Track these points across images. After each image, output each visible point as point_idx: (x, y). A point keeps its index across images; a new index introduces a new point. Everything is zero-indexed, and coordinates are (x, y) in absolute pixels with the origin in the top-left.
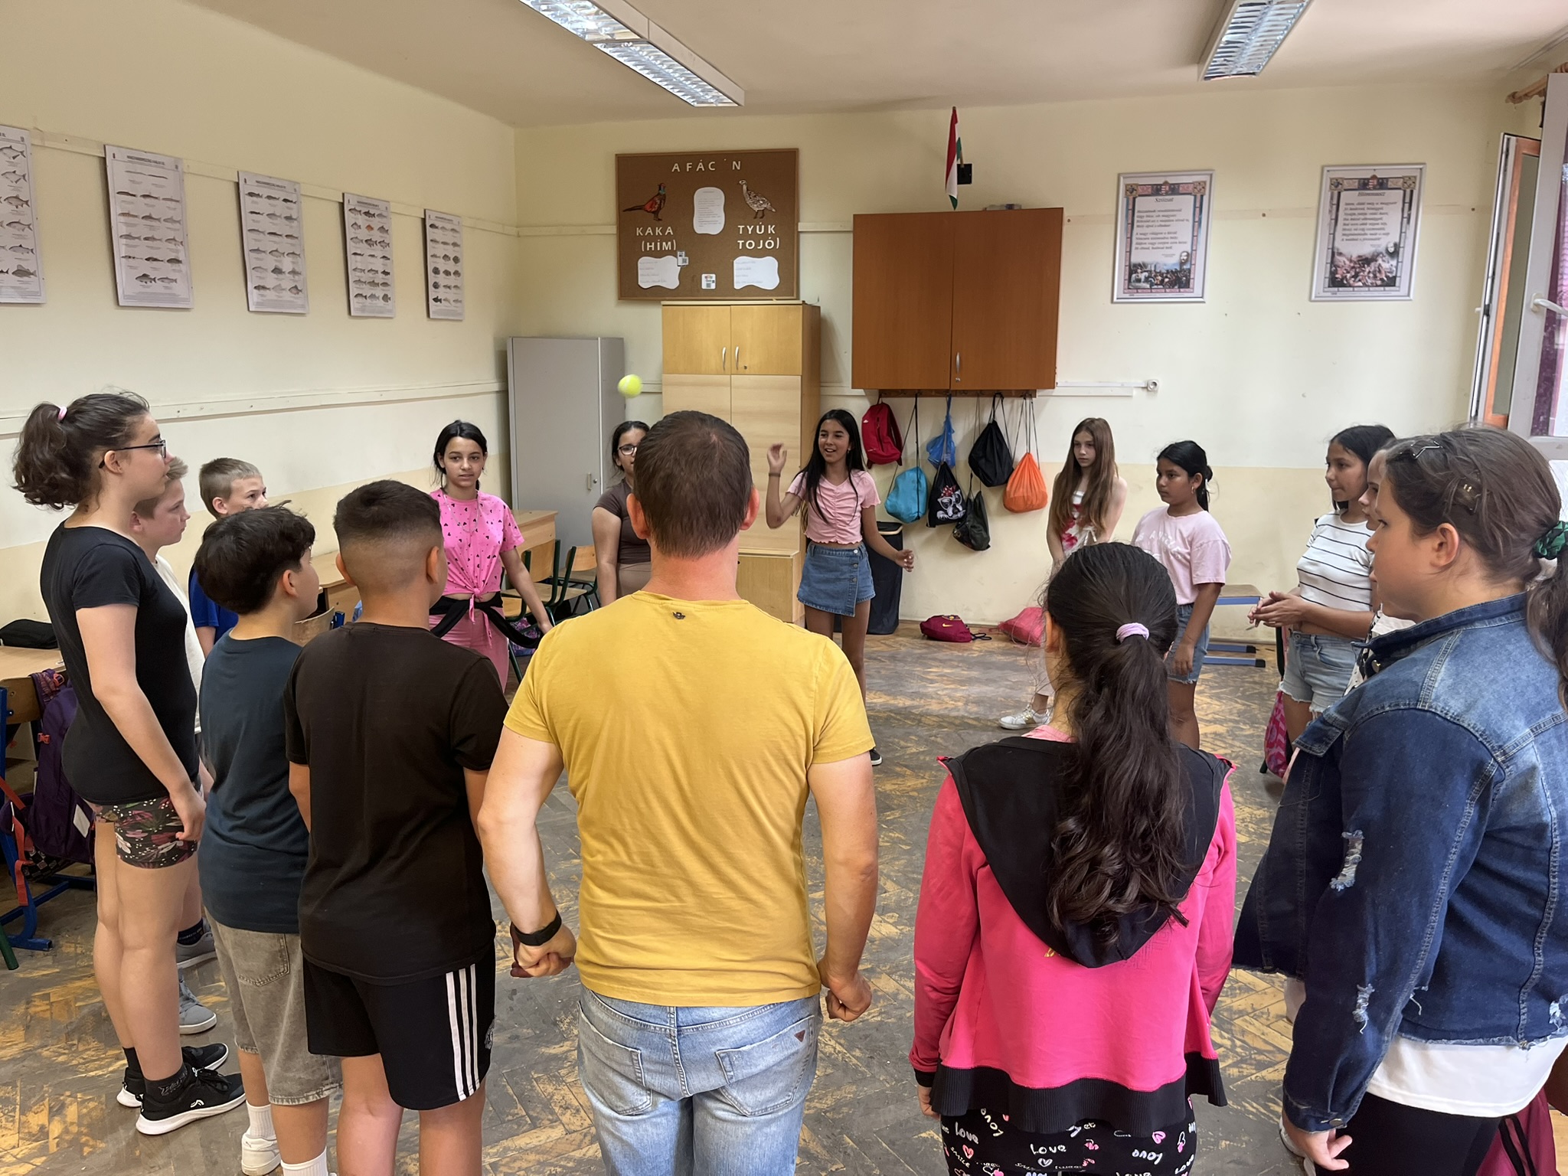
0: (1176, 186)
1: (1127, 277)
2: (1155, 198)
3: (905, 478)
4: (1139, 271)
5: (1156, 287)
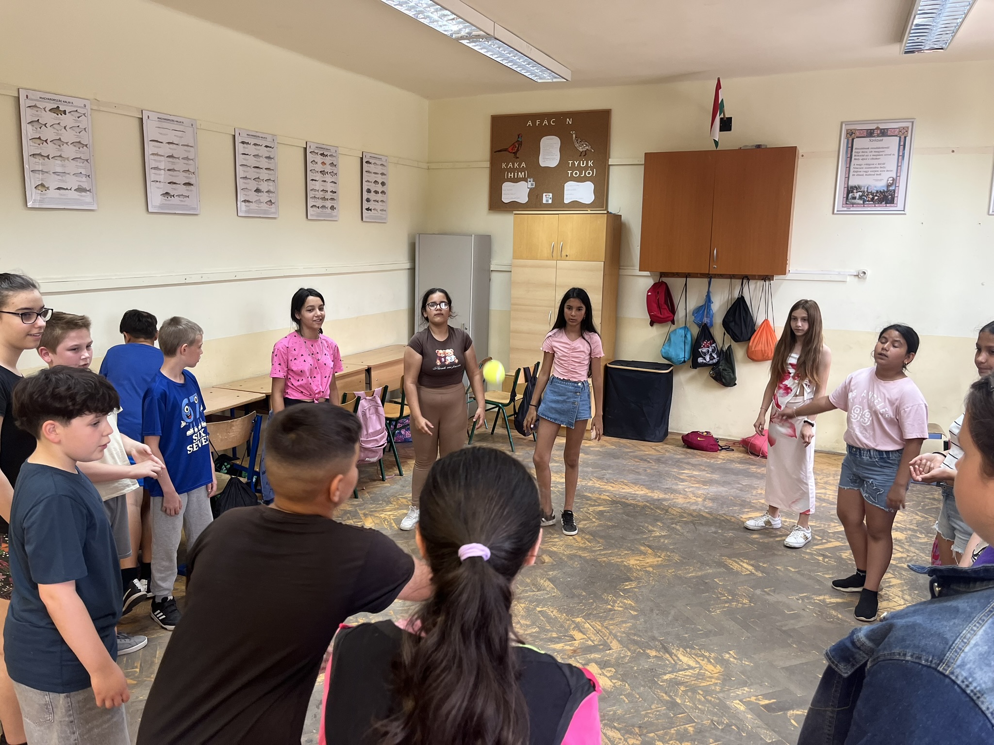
0: (886, 130)
1: (845, 196)
2: (868, 139)
3: (676, 334)
4: (855, 191)
5: (867, 203)
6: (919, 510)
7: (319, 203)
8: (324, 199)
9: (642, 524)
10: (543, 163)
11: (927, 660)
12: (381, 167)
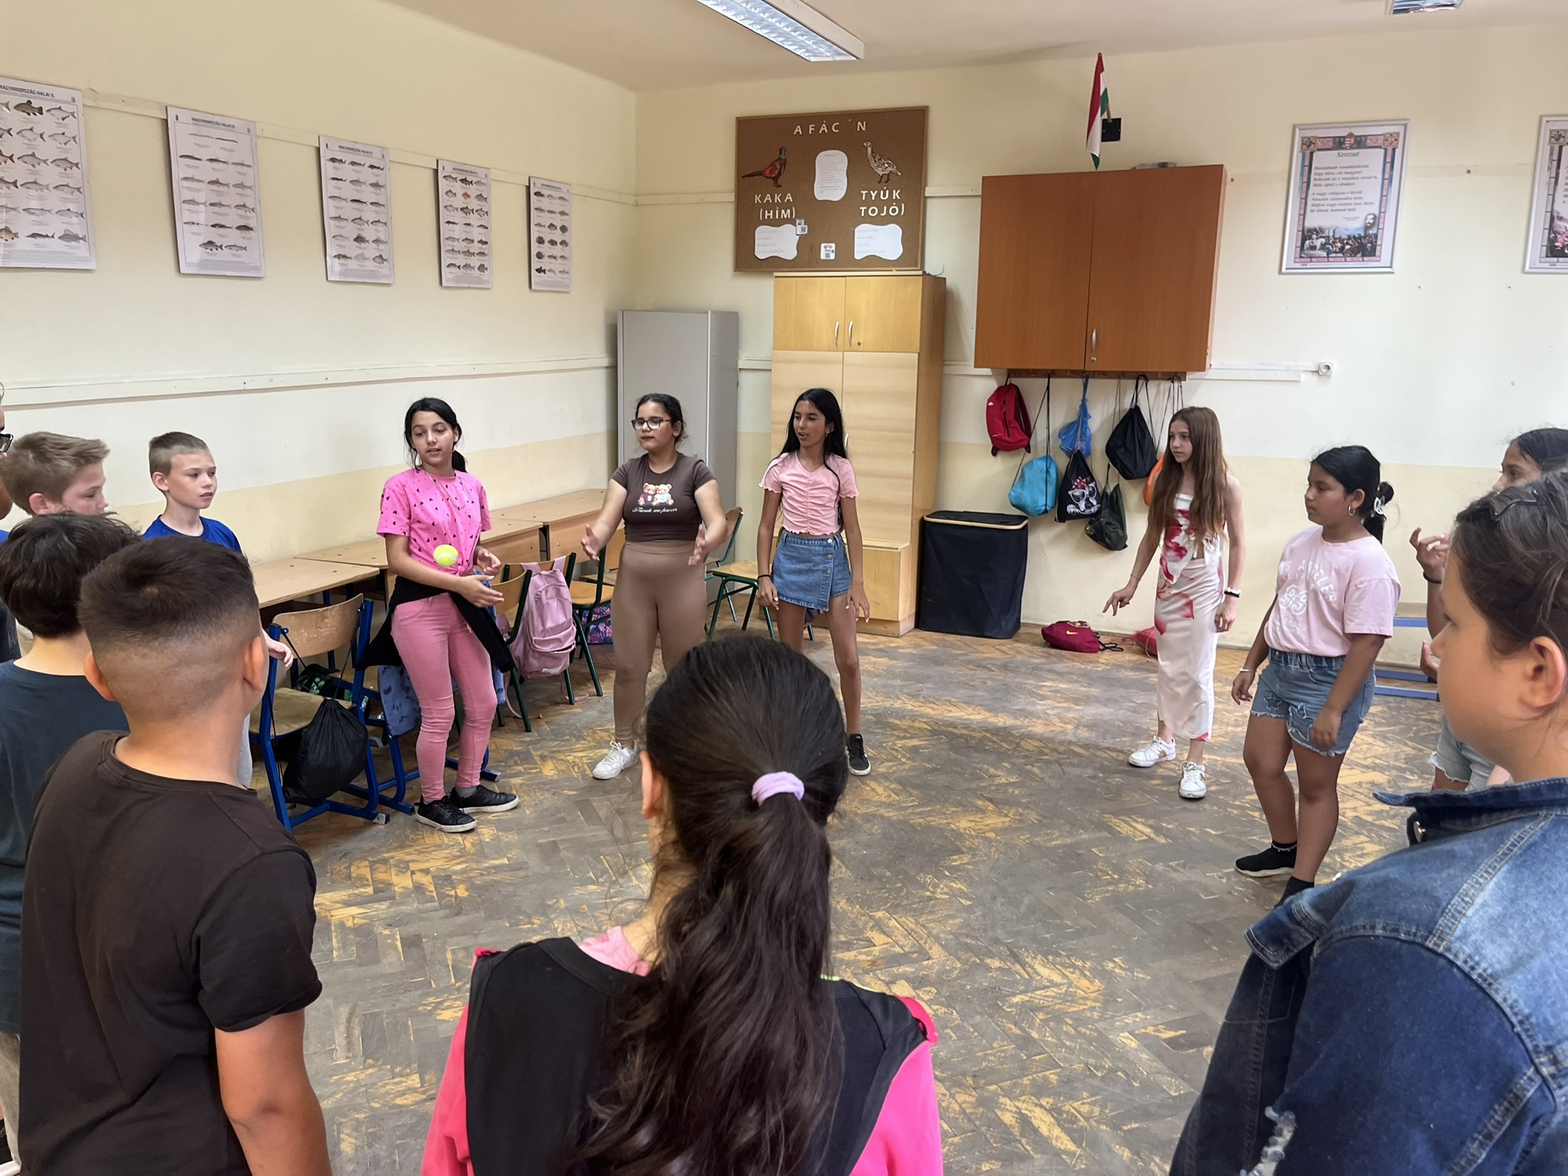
0: (1363, 139)
1: (1299, 244)
2: (1337, 152)
3: (1032, 467)
4: (1314, 236)
5: (1334, 255)
6: (1410, 739)
7: (461, 260)
8: (468, 253)
9: (979, 766)
10: (820, 194)
11: (1408, 933)
12: (559, 201)
